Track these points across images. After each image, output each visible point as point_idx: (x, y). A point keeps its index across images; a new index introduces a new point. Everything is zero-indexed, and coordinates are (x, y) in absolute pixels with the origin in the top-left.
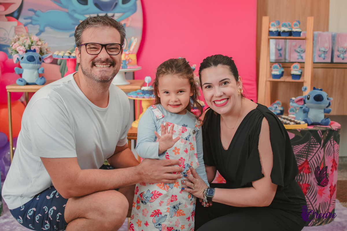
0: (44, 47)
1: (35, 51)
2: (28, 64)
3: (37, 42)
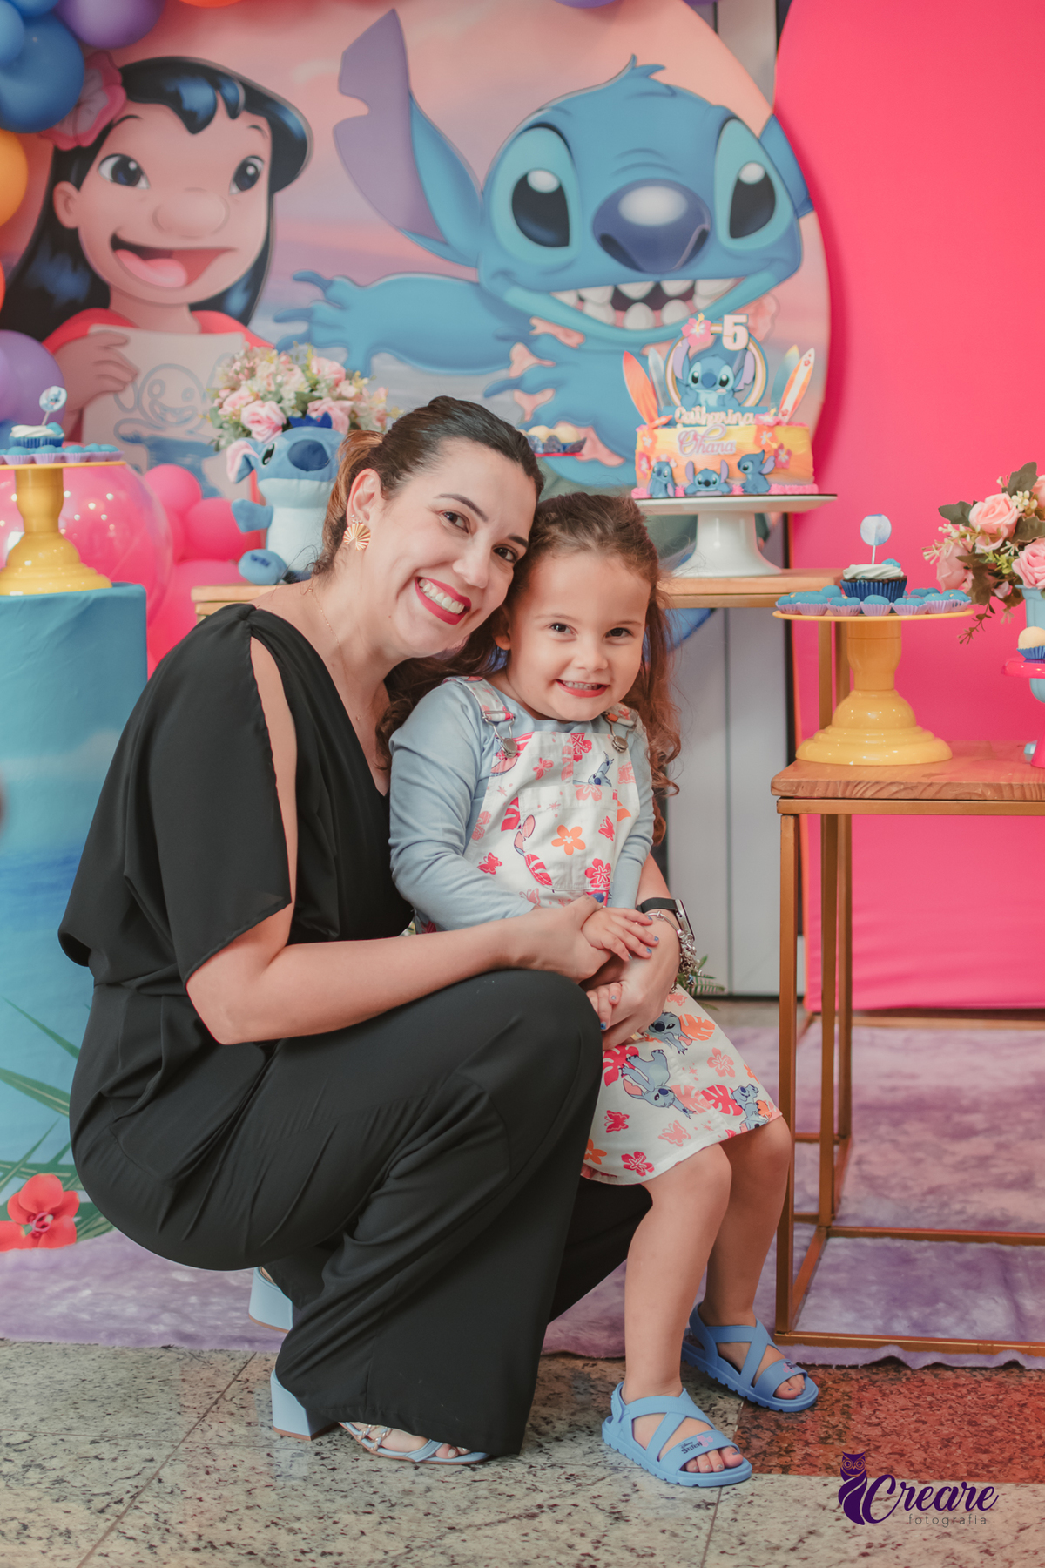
0: (371, 409)
1: (326, 421)
3: (338, 383)
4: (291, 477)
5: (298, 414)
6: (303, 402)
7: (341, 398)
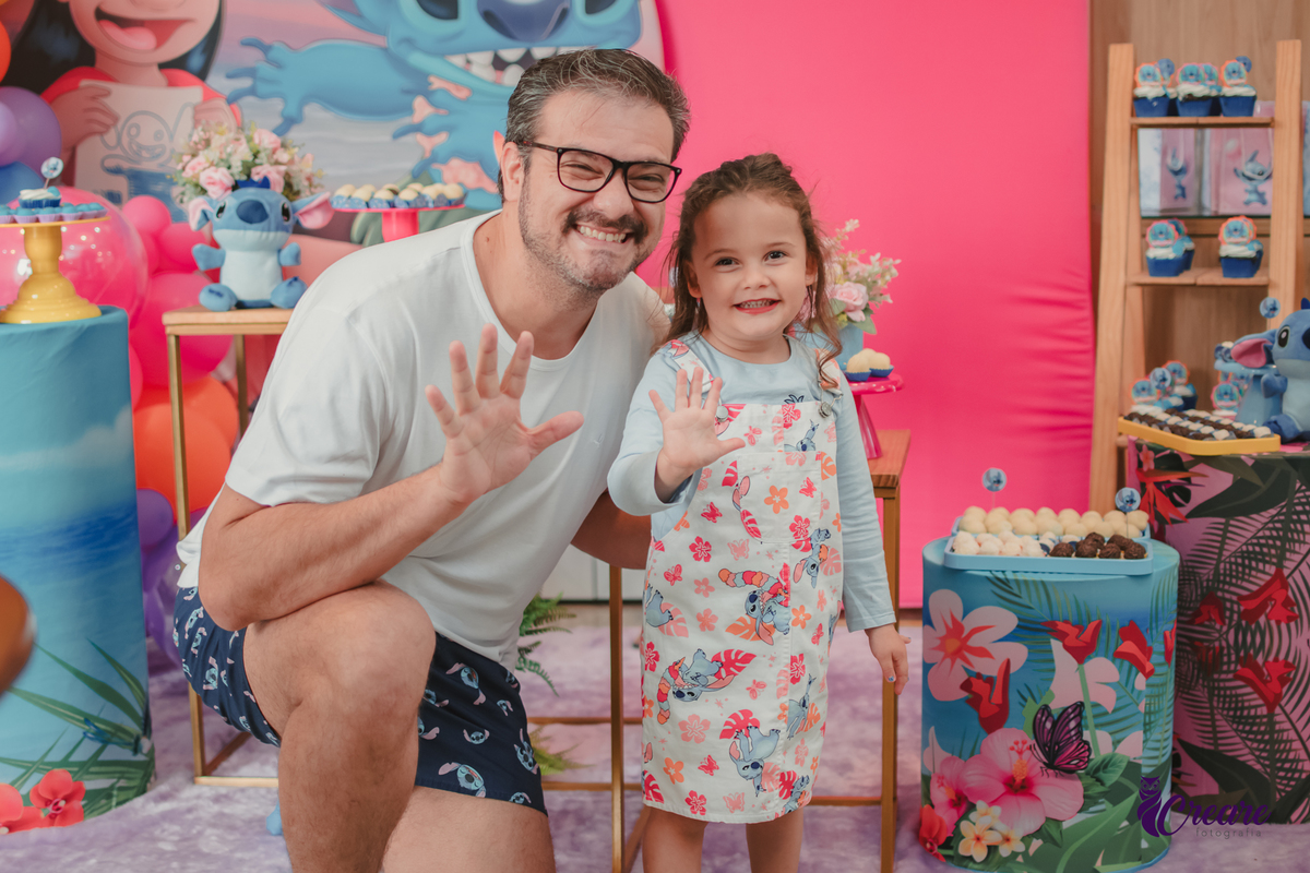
0: (301, 171)
1: (265, 183)
2: (242, 232)
3: (274, 151)
4: (238, 228)
5: (244, 178)
6: (248, 168)
7: (277, 163)
